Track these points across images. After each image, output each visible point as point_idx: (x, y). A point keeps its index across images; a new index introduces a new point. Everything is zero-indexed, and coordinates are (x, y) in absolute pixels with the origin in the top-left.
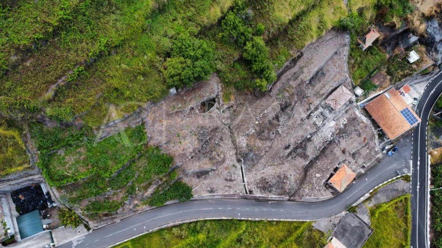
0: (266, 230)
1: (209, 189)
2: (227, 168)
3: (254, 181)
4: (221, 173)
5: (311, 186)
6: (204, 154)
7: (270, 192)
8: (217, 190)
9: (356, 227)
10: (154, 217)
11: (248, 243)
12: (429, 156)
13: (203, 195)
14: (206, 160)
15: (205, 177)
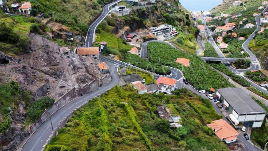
0: (109, 98)
1: (58, 95)
2: (54, 82)
3: (75, 82)
4: (54, 86)
5: (98, 75)
6: (32, 82)
7: (87, 82)
8: (63, 93)
9: (131, 77)
10: (45, 128)
11: (110, 105)
12: (116, 60)
13: (59, 99)
14: (38, 83)
15: (48, 93)
